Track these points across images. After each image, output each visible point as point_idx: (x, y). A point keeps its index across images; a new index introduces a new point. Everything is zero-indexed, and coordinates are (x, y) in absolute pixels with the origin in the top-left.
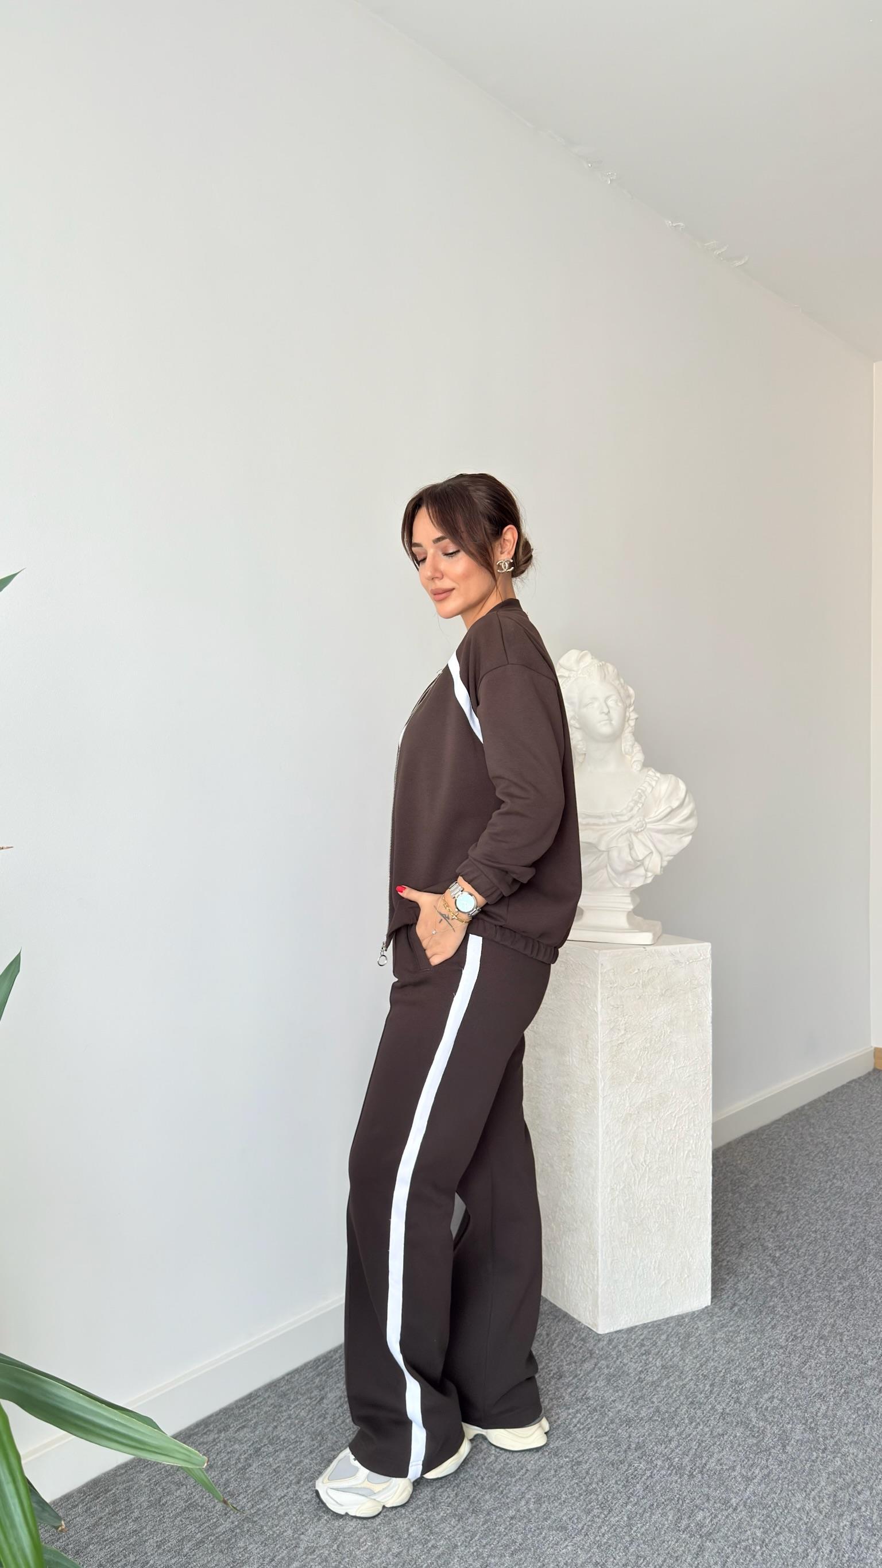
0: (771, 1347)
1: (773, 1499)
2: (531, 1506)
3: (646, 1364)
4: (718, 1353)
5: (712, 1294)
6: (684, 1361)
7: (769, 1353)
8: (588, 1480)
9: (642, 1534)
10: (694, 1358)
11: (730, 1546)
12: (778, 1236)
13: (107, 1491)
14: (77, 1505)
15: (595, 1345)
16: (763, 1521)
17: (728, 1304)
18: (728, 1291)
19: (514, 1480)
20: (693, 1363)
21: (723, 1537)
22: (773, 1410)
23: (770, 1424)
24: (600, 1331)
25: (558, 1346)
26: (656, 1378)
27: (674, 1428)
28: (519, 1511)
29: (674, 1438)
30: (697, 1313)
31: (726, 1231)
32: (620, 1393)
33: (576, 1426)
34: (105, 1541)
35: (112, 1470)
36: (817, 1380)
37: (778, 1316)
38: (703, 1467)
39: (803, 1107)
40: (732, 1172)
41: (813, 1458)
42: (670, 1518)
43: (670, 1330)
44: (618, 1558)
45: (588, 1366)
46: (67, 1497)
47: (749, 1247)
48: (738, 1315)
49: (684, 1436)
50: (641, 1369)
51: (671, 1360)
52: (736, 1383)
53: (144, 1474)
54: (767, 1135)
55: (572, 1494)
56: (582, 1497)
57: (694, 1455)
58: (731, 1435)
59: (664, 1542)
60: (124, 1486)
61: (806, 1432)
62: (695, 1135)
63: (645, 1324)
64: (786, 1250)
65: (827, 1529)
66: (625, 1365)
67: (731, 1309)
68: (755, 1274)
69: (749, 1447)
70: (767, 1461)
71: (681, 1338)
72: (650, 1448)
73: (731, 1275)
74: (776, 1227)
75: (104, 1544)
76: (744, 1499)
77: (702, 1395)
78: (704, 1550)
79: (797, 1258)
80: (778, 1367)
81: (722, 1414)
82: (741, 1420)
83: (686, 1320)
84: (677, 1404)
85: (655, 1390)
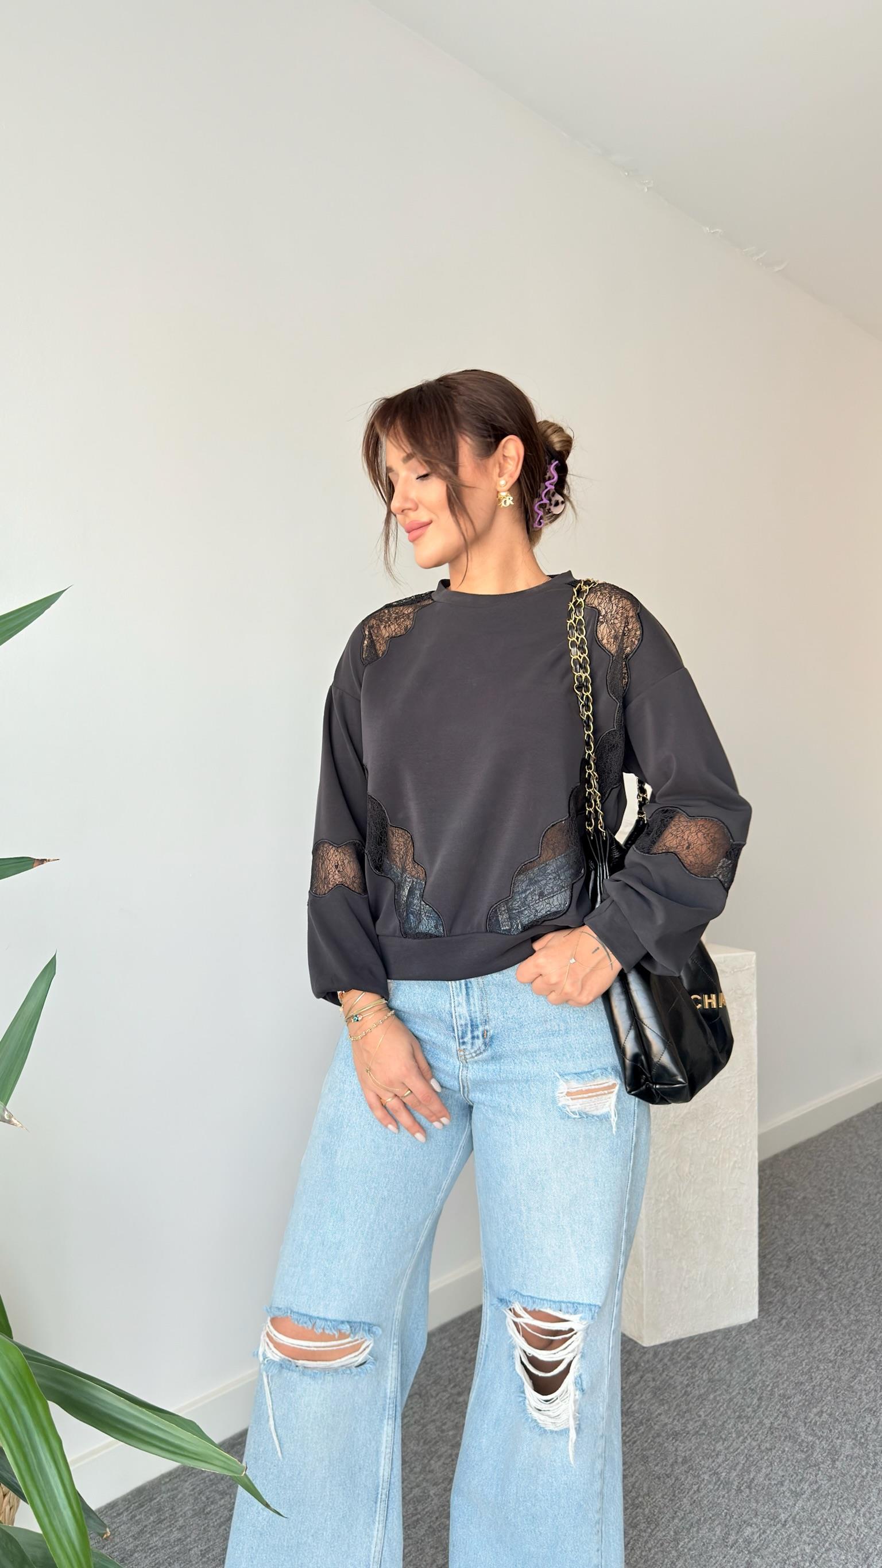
0: (820, 1361)
1: (822, 1515)
3: (692, 1378)
4: (766, 1367)
5: (759, 1307)
6: (732, 1374)
7: (818, 1367)
8: (634, 1494)
9: (690, 1549)
10: (741, 1372)
12: (827, 1249)
13: (151, 1500)
14: (122, 1513)
15: (641, 1358)
16: (812, 1537)
17: (776, 1318)
18: (776, 1305)
20: (740, 1376)
21: (771, 1554)
22: (821, 1424)
23: (819, 1439)
24: (647, 1343)
26: (703, 1391)
27: (721, 1443)
29: (721, 1452)
30: (744, 1327)
31: (772, 1244)
32: (666, 1407)
34: (150, 1549)
35: (157, 1479)
36: (866, 1394)
37: (827, 1330)
38: (751, 1482)
39: (851, 1119)
40: (780, 1185)
42: (718, 1532)
43: (717, 1343)
45: (634, 1378)
46: (112, 1506)
47: (797, 1259)
48: (787, 1328)
49: (732, 1450)
50: (686, 1382)
51: (718, 1373)
52: (784, 1398)
53: (188, 1483)
54: (816, 1147)
57: (741, 1470)
58: (778, 1450)
59: (711, 1557)
60: (169, 1494)
62: (741, 1146)
63: (691, 1337)
64: (834, 1263)
66: (672, 1378)
67: (779, 1322)
68: (804, 1287)
69: (797, 1462)
70: (816, 1476)
71: (728, 1351)
72: (696, 1462)
73: (779, 1288)
74: (824, 1239)
75: (150, 1551)
76: (793, 1514)
77: (750, 1409)
79: (847, 1271)
80: (827, 1381)
81: (770, 1428)
82: (790, 1434)
83: (734, 1334)
84: (724, 1418)
85: (701, 1403)
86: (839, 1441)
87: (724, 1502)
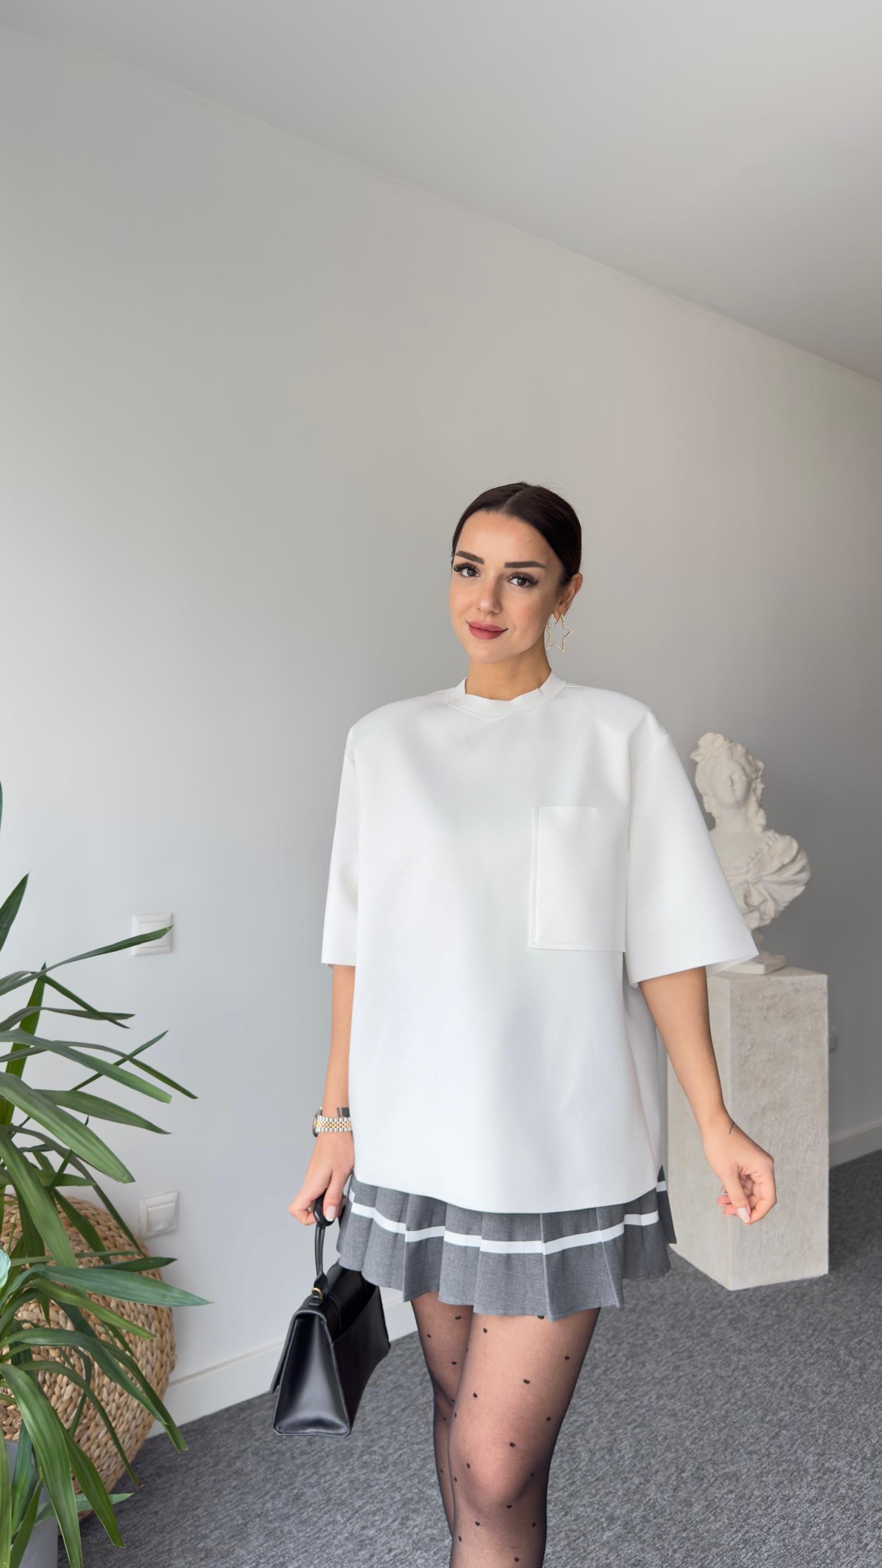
0: (872, 1306)
1: (842, 1407)
2: (653, 1400)
3: (764, 1313)
4: (825, 1308)
5: (829, 1267)
6: (796, 1312)
7: (868, 1311)
8: (699, 1386)
9: (734, 1423)
10: (804, 1311)
11: (801, 1434)
16: (830, 1420)
17: (842, 1275)
18: (844, 1266)
19: (642, 1383)
20: (803, 1314)
21: (796, 1428)
23: (855, 1358)
24: (731, 1287)
25: (696, 1296)
26: (770, 1323)
27: (775, 1357)
28: (642, 1402)
29: (773, 1364)
30: (814, 1280)
32: (738, 1332)
33: (697, 1351)
38: (793, 1384)
42: (759, 1413)
43: (789, 1291)
44: (712, 1436)
48: (851, 1282)
49: (783, 1362)
50: (757, 1316)
51: (785, 1311)
55: (686, 1394)
56: (694, 1397)
58: (820, 1364)
59: (750, 1428)
63: (768, 1285)
66: (746, 1313)
67: (845, 1278)
69: (834, 1372)
70: (845, 1382)
71: (797, 1297)
72: (753, 1369)
76: (820, 1405)
77: (805, 1336)
78: (779, 1435)
80: (872, 1320)
81: (817, 1350)
82: (832, 1356)
83: (805, 1284)
84: (782, 1341)
85: (767, 1331)
86: (870, 1361)
87: (768, 1395)
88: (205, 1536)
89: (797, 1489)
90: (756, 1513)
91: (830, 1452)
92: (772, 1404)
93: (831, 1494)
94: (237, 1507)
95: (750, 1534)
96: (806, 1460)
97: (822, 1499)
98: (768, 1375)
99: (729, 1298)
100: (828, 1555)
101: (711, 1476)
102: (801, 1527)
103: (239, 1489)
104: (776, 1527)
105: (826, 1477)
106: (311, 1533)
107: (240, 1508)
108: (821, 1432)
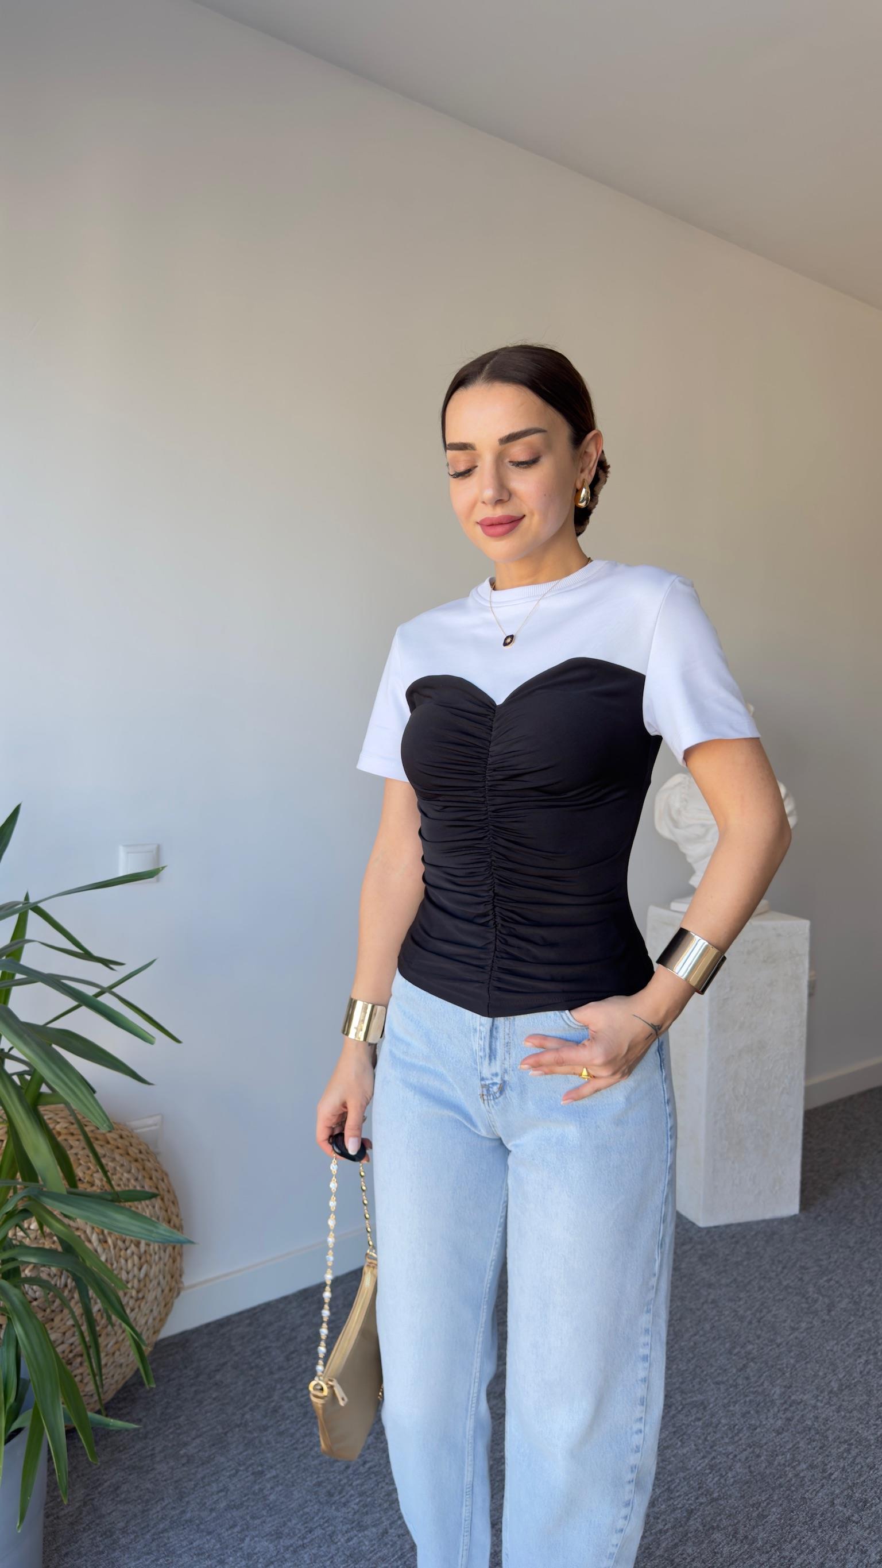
0: (841, 1247)
3: (734, 1250)
6: (766, 1250)
7: (837, 1251)
9: (703, 1354)
10: (774, 1249)
11: (768, 1367)
15: (694, 1234)
16: (798, 1355)
23: (823, 1296)
24: (702, 1223)
26: (739, 1259)
27: (745, 1292)
30: (784, 1219)
32: (708, 1267)
36: (872, 1271)
37: (854, 1226)
38: (762, 1318)
41: (851, 1320)
44: (681, 1366)
45: (686, 1247)
49: (752, 1297)
50: (727, 1252)
51: (755, 1248)
52: (804, 1268)
57: (755, 1310)
58: (788, 1301)
59: (718, 1359)
61: (850, 1302)
63: (739, 1223)
65: (847, 1364)
66: (716, 1249)
67: (816, 1218)
68: (845, 1195)
69: (802, 1309)
70: (813, 1318)
71: (768, 1235)
72: (722, 1303)
76: (787, 1341)
77: (774, 1274)
78: (747, 1367)
80: (842, 1260)
81: (786, 1287)
82: (800, 1293)
83: (775, 1223)
84: (752, 1277)
85: (737, 1267)
86: (838, 1299)
87: (736, 1328)
88: (185, 1444)
89: (763, 1420)
90: (723, 1442)
91: (797, 1385)
92: (740, 1337)
93: (797, 1424)
94: (217, 1417)
95: (716, 1460)
96: (773, 1392)
97: (788, 1430)
98: (739, 1309)
99: (699, 1235)
100: (793, 1482)
101: (679, 1403)
102: (767, 1455)
103: (219, 1400)
104: (741, 1455)
105: (792, 1409)
106: (288, 1445)
107: (220, 1418)
108: (789, 1366)
